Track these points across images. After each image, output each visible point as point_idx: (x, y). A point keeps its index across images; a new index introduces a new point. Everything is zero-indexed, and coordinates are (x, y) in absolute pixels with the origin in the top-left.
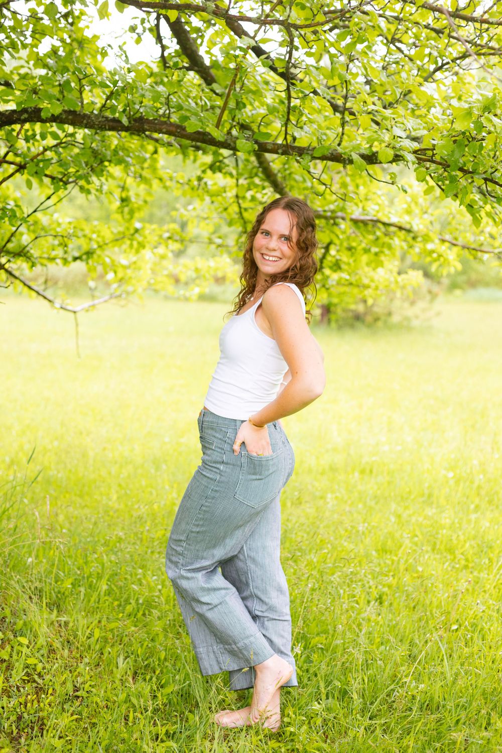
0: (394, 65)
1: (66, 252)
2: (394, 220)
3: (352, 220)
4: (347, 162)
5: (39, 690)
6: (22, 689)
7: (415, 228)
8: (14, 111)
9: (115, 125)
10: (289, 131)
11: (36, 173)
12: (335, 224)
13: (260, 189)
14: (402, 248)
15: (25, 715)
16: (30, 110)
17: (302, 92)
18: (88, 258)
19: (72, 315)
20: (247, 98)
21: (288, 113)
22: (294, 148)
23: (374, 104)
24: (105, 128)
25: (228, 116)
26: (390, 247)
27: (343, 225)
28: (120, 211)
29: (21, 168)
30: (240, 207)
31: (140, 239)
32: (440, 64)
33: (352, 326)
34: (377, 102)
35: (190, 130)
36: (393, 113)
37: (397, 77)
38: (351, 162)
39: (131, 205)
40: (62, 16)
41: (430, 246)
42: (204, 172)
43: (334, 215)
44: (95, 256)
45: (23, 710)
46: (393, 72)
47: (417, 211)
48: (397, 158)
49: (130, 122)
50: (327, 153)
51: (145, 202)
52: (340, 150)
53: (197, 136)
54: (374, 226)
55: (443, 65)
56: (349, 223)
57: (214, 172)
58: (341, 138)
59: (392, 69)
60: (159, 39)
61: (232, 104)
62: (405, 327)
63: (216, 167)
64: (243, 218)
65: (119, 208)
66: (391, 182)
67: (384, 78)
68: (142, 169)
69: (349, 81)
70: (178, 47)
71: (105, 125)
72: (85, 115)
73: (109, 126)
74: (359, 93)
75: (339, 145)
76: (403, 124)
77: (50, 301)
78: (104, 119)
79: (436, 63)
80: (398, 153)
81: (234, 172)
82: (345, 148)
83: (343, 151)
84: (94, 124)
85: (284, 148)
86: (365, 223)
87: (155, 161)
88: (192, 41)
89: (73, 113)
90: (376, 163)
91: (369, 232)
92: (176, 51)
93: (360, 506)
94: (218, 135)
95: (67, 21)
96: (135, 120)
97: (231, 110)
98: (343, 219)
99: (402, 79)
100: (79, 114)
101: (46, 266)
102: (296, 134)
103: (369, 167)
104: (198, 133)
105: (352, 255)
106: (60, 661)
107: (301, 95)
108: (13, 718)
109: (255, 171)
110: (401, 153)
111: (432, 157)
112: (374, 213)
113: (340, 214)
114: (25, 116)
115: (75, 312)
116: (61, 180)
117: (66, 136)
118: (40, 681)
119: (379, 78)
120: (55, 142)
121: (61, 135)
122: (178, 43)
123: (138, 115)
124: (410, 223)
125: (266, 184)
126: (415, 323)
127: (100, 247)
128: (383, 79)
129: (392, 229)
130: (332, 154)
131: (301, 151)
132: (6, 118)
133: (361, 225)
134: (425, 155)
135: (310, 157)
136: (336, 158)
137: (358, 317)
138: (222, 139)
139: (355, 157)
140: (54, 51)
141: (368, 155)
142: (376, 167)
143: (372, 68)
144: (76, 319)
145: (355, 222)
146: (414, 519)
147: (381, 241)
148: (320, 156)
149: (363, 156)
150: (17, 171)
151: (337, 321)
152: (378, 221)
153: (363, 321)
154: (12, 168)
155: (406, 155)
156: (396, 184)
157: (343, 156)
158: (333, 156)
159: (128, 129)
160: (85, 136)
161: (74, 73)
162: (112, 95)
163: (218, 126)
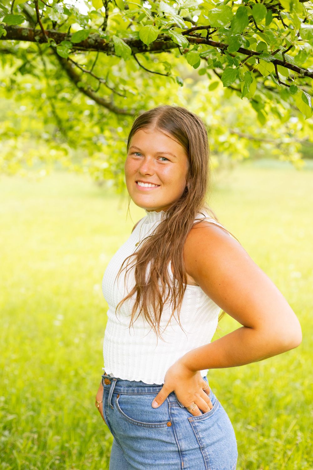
50: (85, 37)
58: (106, 22)
103: (138, 56)
139: (118, 41)
141: (136, 42)
155: (175, 36)
156: (170, 76)
157: (105, 40)
158: (97, 44)
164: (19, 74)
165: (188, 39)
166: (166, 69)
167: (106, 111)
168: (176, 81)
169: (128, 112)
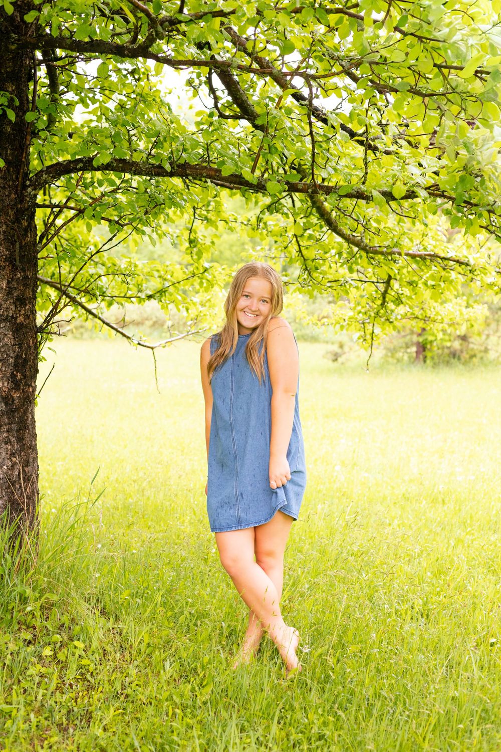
3: (408, 255)
4: (369, 199)
5: (90, 688)
6: (74, 687)
7: (472, 262)
8: (70, 162)
9: (158, 171)
11: (94, 216)
12: (394, 260)
15: (75, 709)
16: (84, 160)
18: (161, 296)
19: (151, 350)
20: (278, 143)
21: (313, 155)
22: (322, 187)
24: (153, 174)
25: (262, 161)
27: (400, 260)
28: (189, 251)
29: (81, 212)
30: (299, 246)
31: (210, 277)
33: (448, 363)
35: (225, 173)
38: (372, 198)
39: (199, 246)
40: (129, 73)
41: (488, 279)
42: (262, 213)
43: (390, 251)
44: (168, 294)
45: (74, 704)
49: (172, 168)
50: (353, 191)
52: (363, 188)
53: (234, 179)
54: (431, 261)
56: (407, 258)
57: (272, 213)
58: (365, 178)
60: (212, 90)
63: (272, 208)
64: (302, 256)
65: (188, 249)
68: (208, 211)
70: (230, 99)
72: (134, 163)
73: (156, 173)
75: (363, 184)
77: (128, 338)
78: (150, 166)
80: (412, 189)
82: (368, 186)
83: (366, 189)
84: (142, 170)
85: (313, 188)
86: (423, 258)
87: (218, 204)
88: (242, 92)
89: (123, 161)
90: (392, 200)
92: (228, 101)
94: (252, 177)
95: (134, 77)
96: (179, 166)
97: (265, 155)
98: (400, 254)
100: (129, 163)
101: (122, 305)
104: (234, 176)
106: (111, 663)
107: (324, 139)
108: (64, 711)
109: (310, 210)
110: (415, 189)
111: (443, 192)
112: (432, 248)
113: (395, 250)
114: (81, 165)
115: (152, 348)
116: (117, 222)
117: (122, 182)
118: (92, 680)
120: (111, 188)
121: (118, 182)
122: (229, 94)
123: (182, 162)
124: (467, 257)
125: (322, 223)
129: (450, 263)
130: (357, 192)
131: (329, 190)
132: (64, 168)
133: (418, 259)
134: (437, 190)
135: (337, 196)
136: (360, 195)
137: (454, 355)
138: (255, 182)
139: (375, 194)
140: (122, 106)
144: (154, 354)
145: (413, 257)
148: (345, 194)
150: (76, 215)
151: (432, 358)
152: (436, 256)
153: (459, 359)
154: (72, 213)
155: (419, 191)
156: (418, 218)
157: (366, 194)
158: (358, 194)
159: (171, 175)
160: (139, 182)
161: (123, 125)
162: (156, 145)
163: (253, 171)
165: (429, 193)
168: (422, 223)
169: (380, 250)
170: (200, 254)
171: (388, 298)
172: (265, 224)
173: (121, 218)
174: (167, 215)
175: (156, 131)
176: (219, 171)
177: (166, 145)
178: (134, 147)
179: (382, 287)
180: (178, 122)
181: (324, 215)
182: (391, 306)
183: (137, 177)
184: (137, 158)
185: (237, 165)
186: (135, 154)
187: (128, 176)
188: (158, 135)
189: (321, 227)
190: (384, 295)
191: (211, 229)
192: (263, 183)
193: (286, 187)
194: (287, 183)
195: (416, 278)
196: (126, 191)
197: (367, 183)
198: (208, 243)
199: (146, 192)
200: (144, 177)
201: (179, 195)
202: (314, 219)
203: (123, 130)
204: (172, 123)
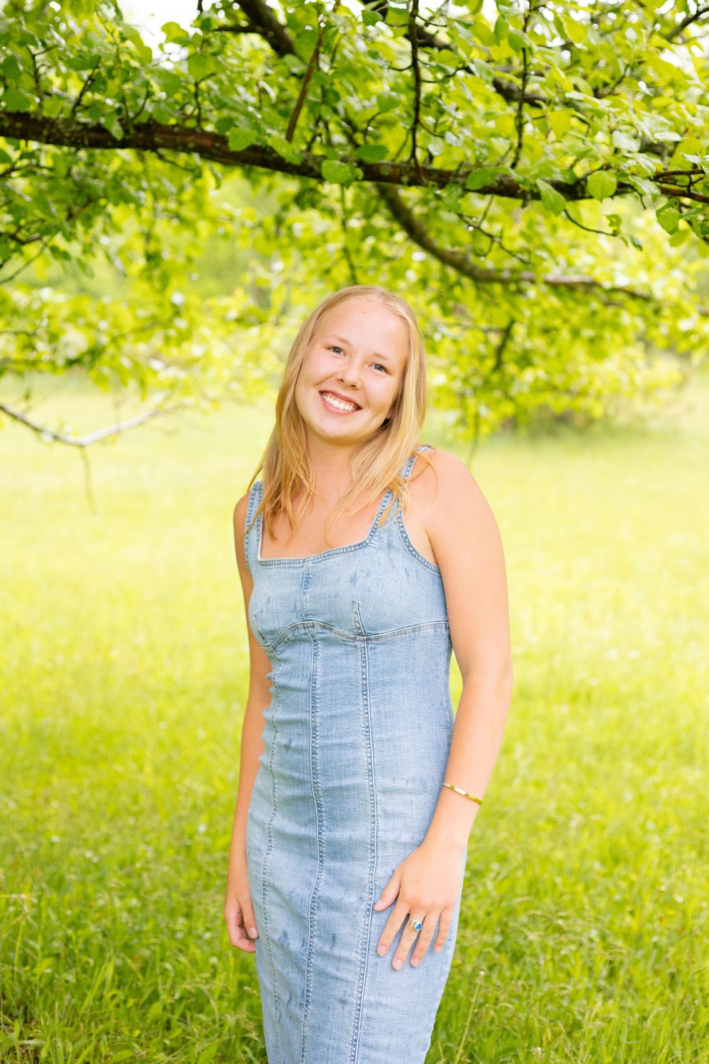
0: (612, 16)
1: (55, 351)
2: (622, 281)
3: (547, 283)
4: (529, 197)
7: (658, 293)
9: (98, 138)
10: (419, 143)
12: (520, 292)
13: (385, 235)
14: (635, 327)
17: (442, 70)
18: (93, 360)
19: (76, 451)
20: (341, 83)
21: (417, 109)
22: (430, 173)
23: (576, 88)
24: (83, 143)
25: (308, 118)
26: (616, 327)
27: (532, 292)
28: (146, 275)
30: (352, 267)
31: (183, 326)
32: (693, 12)
34: (582, 84)
35: (236, 145)
36: (613, 106)
37: (617, 35)
38: (537, 196)
39: (163, 266)
41: (684, 325)
42: (285, 208)
43: (515, 277)
44: (106, 357)
46: (609, 28)
47: (661, 264)
48: (623, 189)
49: (126, 131)
50: (490, 182)
51: (190, 260)
52: (515, 175)
54: (586, 292)
55: (699, 13)
56: (544, 288)
57: (303, 209)
58: (517, 154)
59: (609, 23)
61: (314, 95)
62: (636, 432)
63: (304, 200)
65: (143, 271)
66: (610, 230)
67: (594, 39)
68: (180, 203)
69: (530, 49)
71: (82, 139)
72: (45, 120)
73: (90, 140)
74: (547, 68)
75: (514, 166)
76: (631, 125)
77: (37, 429)
78: (80, 128)
79: (686, 9)
80: (624, 180)
81: (338, 207)
82: (526, 171)
83: (521, 178)
84: (62, 136)
85: (412, 174)
86: (571, 287)
89: (23, 117)
90: (583, 198)
91: (578, 302)
93: (572, 766)
94: (289, 151)
96: (138, 127)
97: (313, 106)
98: (532, 281)
99: (628, 42)
100: (35, 120)
102: (432, 149)
103: (569, 206)
104: (253, 148)
105: (552, 342)
107: (440, 76)
109: (374, 203)
110: (631, 180)
111: (688, 187)
112: (587, 271)
113: (526, 274)
115: (81, 446)
116: (13, 237)
117: (22, 157)
119: (586, 40)
121: (15, 155)
123: (143, 119)
125: (396, 226)
126: (654, 425)
127: (114, 340)
128: (593, 41)
129: (620, 297)
130: (501, 183)
131: (443, 179)
133: (563, 289)
134: (675, 183)
135: (460, 191)
136: (507, 189)
138: (297, 161)
139: (544, 188)
141: (567, 186)
142: (584, 204)
143: (571, 22)
144: (84, 457)
145: (554, 286)
146: (664, 793)
147: (598, 319)
148: (479, 187)
149: (558, 186)
152: (594, 285)
155: (639, 184)
156: (620, 235)
157: (521, 186)
158: (502, 187)
159: (123, 144)
160: (55, 157)
161: (22, 44)
162: (92, 83)
163: (289, 137)
164: (294, 209)
165: (658, 186)
166: (612, 224)
167: (452, 273)
168: (630, 244)
169: (497, 275)
170: (165, 280)
171: (506, 356)
172: (290, 228)
173: (20, 228)
174: (109, 216)
175: (93, 58)
176: (220, 139)
177: (113, 85)
178: (43, 85)
179: (495, 339)
180: (136, 38)
181: (400, 214)
182: (511, 368)
183: (51, 148)
184: (52, 110)
185: (257, 127)
186: (48, 102)
187: (33, 145)
188: (95, 62)
189: (392, 233)
190: (500, 350)
191: (186, 235)
192: (310, 163)
193: (360, 173)
194: (361, 164)
195: (557, 322)
196: (29, 172)
197: (520, 166)
198: (181, 261)
199: (69, 175)
200: (65, 149)
201: (133, 179)
202: (380, 221)
203: (20, 53)
204: (123, 39)
